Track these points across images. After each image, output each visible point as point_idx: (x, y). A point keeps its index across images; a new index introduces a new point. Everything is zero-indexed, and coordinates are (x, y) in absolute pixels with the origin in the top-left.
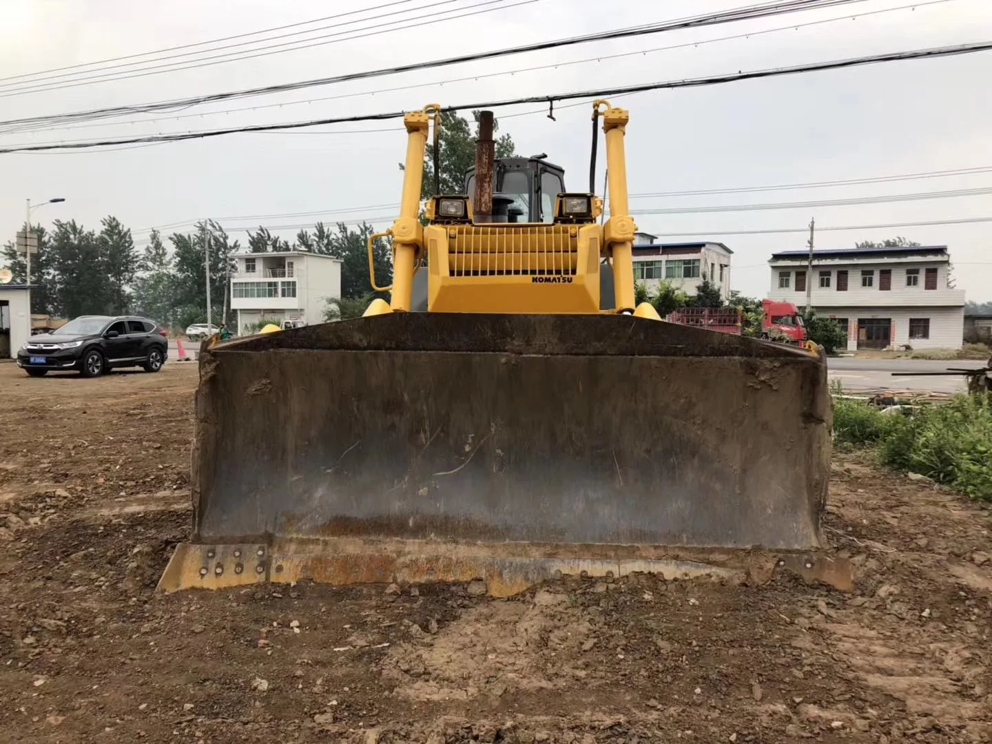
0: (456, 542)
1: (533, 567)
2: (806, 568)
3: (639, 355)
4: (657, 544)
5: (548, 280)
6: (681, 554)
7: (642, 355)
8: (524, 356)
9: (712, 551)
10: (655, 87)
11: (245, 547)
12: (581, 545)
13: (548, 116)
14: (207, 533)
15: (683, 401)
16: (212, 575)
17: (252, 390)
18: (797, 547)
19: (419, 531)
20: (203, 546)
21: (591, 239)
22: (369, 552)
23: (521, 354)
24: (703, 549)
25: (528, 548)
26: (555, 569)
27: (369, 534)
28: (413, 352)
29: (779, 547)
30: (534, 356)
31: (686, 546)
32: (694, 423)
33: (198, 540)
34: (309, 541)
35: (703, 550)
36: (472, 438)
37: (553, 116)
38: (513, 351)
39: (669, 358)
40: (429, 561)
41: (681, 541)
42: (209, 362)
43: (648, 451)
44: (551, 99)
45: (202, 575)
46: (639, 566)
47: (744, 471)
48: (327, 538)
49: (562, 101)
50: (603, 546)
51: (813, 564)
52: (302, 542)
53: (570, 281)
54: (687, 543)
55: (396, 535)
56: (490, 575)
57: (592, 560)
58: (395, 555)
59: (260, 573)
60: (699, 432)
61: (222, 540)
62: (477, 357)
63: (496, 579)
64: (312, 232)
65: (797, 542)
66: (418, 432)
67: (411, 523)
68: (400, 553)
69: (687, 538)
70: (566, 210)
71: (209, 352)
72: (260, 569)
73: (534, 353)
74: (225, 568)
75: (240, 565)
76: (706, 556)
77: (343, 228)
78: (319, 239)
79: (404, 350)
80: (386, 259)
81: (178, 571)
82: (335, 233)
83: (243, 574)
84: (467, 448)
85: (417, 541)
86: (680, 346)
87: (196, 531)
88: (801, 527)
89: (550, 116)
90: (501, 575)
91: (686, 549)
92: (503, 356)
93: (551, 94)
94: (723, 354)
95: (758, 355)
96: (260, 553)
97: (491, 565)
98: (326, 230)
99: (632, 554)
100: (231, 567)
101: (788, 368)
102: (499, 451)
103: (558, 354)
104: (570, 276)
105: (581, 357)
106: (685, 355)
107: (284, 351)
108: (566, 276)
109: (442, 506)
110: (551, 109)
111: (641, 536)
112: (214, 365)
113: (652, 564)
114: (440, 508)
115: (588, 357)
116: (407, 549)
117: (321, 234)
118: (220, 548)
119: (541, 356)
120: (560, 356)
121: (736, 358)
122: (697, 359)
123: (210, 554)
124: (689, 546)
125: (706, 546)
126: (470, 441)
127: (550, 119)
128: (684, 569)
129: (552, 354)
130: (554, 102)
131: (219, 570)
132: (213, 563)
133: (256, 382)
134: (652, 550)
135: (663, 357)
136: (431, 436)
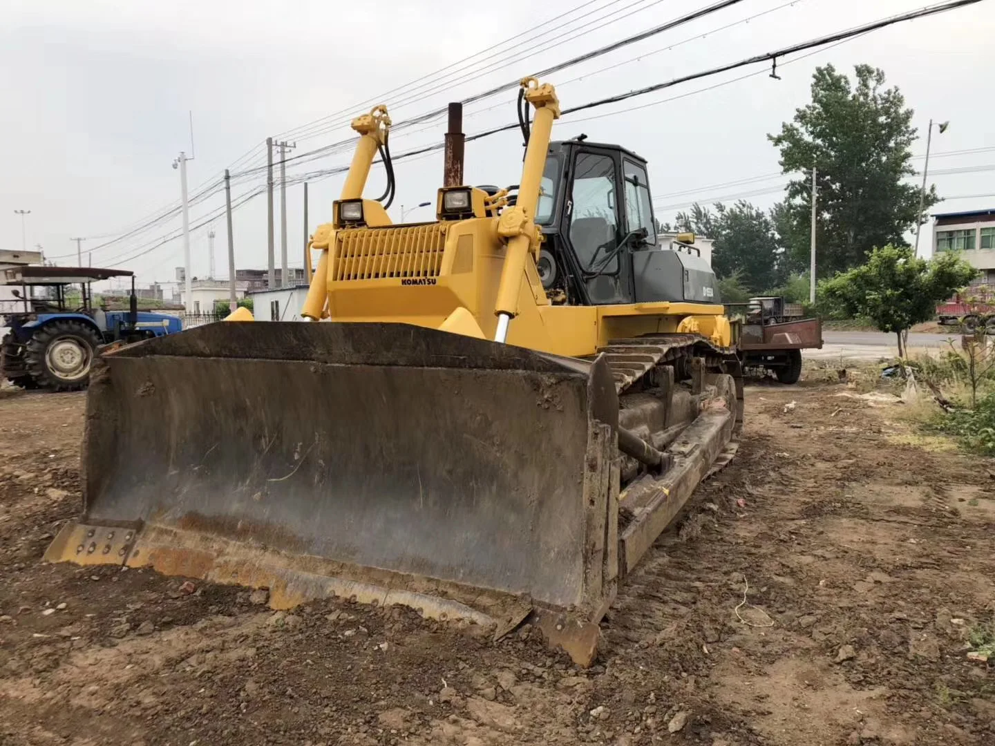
0: (265, 548)
1: (314, 584)
2: (556, 629)
3: (427, 366)
4: (432, 577)
5: (415, 282)
6: (451, 591)
7: (431, 366)
8: (329, 365)
9: (482, 592)
10: (892, 22)
11: (118, 531)
12: (364, 568)
13: (771, 76)
14: (94, 516)
15: (478, 418)
16: (85, 552)
17: (140, 392)
18: (559, 602)
19: (242, 534)
20: (87, 526)
21: (460, 236)
22: (200, 549)
23: (326, 363)
24: (474, 589)
25: (319, 564)
26: (331, 589)
27: (206, 530)
28: (243, 360)
29: (543, 599)
30: (337, 365)
31: (459, 583)
32: (493, 444)
33: (85, 521)
34: (167, 532)
35: (473, 591)
36: (301, 446)
37: (777, 74)
38: (318, 359)
39: (456, 370)
40: (238, 563)
41: (456, 577)
42: (100, 367)
43: (450, 472)
44: (774, 56)
45: (79, 552)
46: (403, 598)
47: (541, 503)
48: (178, 531)
49: (786, 55)
50: (383, 571)
51: (563, 627)
52: (162, 532)
53: (434, 282)
54: (462, 580)
55: (225, 536)
56: (277, 587)
57: (366, 585)
58: (215, 554)
59: (121, 555)
60: (498, 455)
61: (104, 523)
62: (292, 365)
63: (280, 591)
64: (689, 213)
65: (561, 597)
66: (260, 437)
67: (239, 525)
68: (220, 553)
69: (464, 574)
70: (449, 205)
71: (101, 358)
72: (122, 552)
73: (337, 362)
74: (97, 547)
75: (108, 547)
76: (472, 597)
77: (720, 208)
78: (698, 219)
79: (236, 357)
80: (770, 235)
81: (62, 546)
82: (714, 214)
83: (109, 554)
84: (296, 457)
85: (238, 543)
86: (461, 358)
87: (84, 513)
88: (573, 579)
89: (773, 76)
90: (286, 586)
91: (457, 586)
92: (311, 364)
93: (772, 51)
94: (507, 367)
95: (539, 370)
96: (128, 537)
97: (282, 576)
98: (702, 210)
99: (404, 583)
100: (101, 547)
101: (564, 385)
102: (321, 461)
103: (357, 364)
104: (435, 277)
105: (378, 367)
106: (471, 368)
107: (156, 357)
108: (431, 278)
109: (267, 513)
110: (774, 66)
111: (420, 565)
112: (104, 369)
113: (418, 597)
114: (264, 513)
115: (383, 367)
116: (227, 550)
117: (699, 214)
118: (99, 529)
119: (343, 365)
120: (359, 366)
121: (520, 371)
122: (480, 372)
123: (90, 534)
124: (463, 583)
125: (477, 586)
126: (298, 450)
127: (773, 79)
128: (445, 608)
129: (352, 363)
130: (777, 58)
131: (91, 549)
132: (90, 541)
133: (142, 385)
134: (425, 583)
135: (450, 369)
136: (270, 442)
